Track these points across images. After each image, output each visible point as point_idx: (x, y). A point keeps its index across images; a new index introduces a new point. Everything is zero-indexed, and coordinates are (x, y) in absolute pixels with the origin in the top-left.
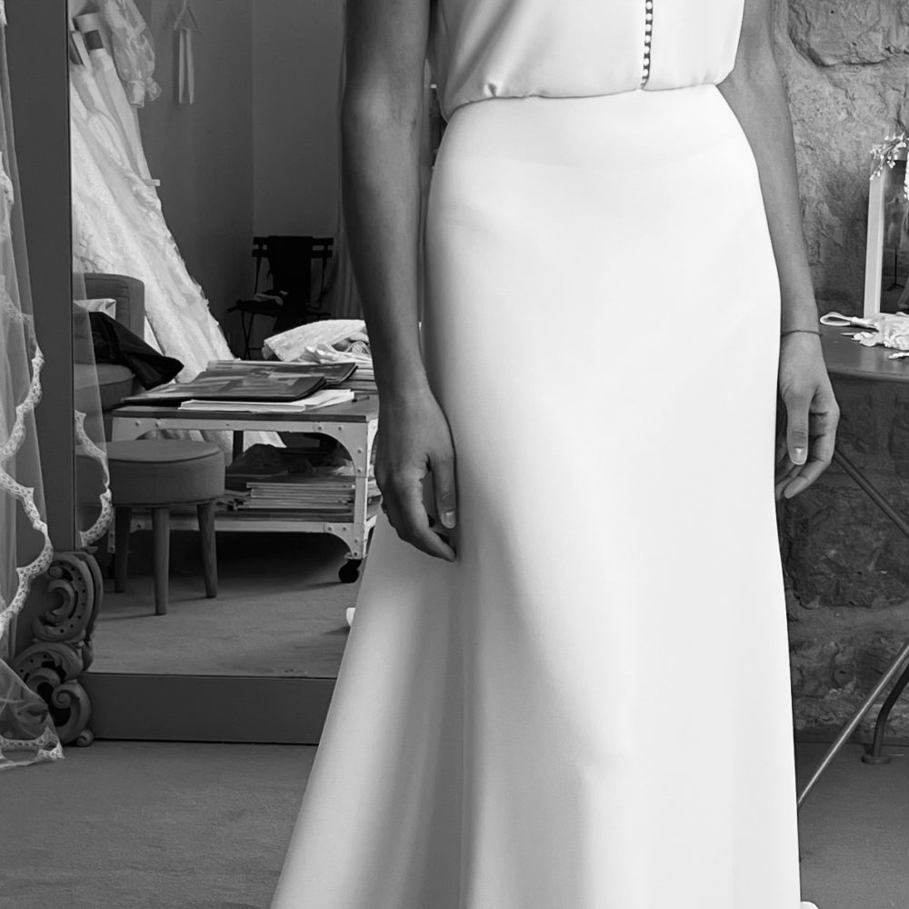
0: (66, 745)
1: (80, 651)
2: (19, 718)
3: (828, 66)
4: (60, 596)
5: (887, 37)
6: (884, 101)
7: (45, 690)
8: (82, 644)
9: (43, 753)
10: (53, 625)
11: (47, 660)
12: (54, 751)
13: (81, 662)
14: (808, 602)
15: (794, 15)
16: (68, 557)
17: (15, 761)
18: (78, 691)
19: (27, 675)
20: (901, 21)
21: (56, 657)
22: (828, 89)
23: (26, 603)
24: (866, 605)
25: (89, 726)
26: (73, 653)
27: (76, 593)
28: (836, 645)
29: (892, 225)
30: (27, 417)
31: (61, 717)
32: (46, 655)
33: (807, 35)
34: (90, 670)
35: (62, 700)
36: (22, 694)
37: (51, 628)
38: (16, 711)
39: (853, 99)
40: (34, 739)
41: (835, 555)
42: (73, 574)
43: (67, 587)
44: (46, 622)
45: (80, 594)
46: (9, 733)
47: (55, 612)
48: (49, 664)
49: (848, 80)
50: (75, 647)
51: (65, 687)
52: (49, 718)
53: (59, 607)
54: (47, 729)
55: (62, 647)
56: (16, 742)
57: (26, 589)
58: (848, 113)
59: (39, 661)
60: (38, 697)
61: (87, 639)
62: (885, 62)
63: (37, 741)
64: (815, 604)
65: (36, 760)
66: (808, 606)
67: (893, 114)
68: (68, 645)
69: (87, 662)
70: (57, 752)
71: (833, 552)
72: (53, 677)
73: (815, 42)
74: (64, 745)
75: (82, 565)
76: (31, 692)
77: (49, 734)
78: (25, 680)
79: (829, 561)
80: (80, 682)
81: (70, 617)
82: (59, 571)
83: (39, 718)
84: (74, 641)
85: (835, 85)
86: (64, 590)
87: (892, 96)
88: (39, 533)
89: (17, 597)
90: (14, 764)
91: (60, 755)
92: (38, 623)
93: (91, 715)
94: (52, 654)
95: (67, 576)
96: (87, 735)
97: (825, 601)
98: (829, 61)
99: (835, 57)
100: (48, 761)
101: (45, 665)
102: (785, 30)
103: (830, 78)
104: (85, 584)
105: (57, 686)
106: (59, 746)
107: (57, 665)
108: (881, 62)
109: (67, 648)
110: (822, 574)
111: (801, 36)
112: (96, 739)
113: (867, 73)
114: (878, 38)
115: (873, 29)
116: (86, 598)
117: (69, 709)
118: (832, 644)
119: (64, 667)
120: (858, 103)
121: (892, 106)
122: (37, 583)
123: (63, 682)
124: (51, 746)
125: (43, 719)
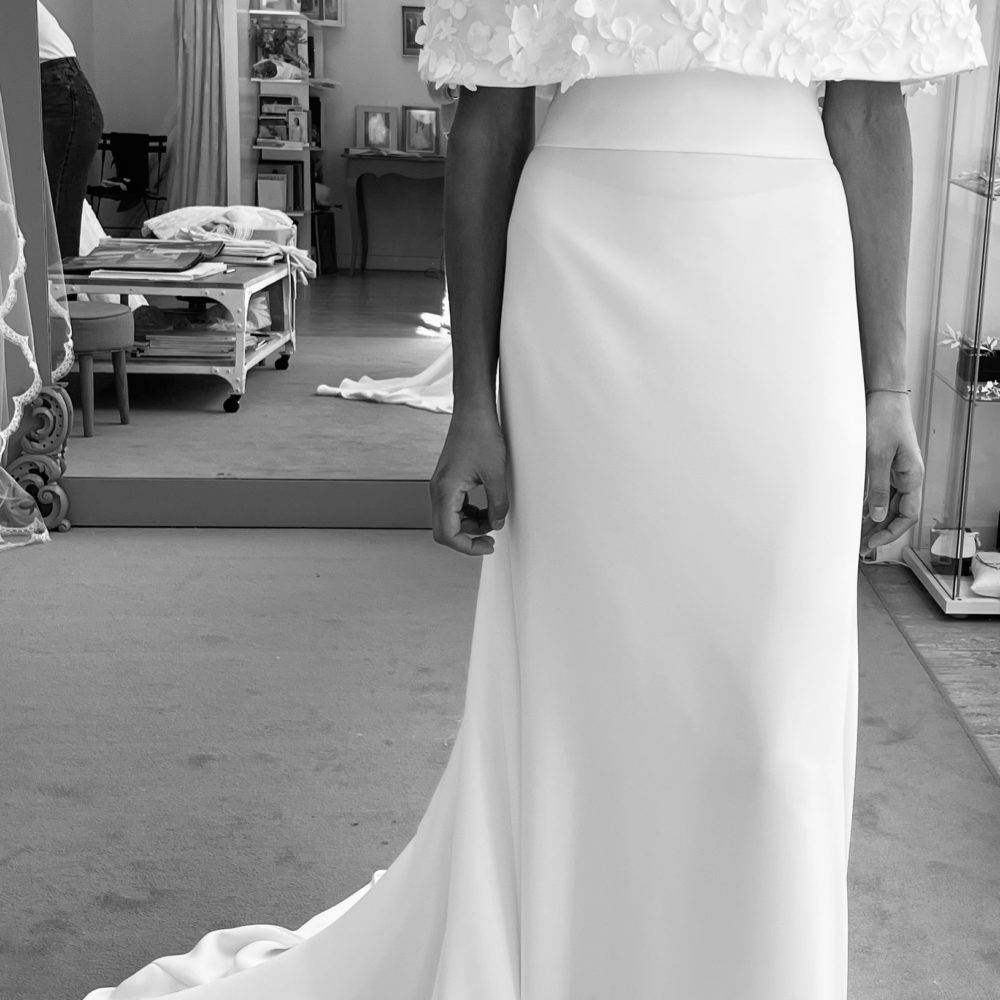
0: (53, 530)
1: (58, 461)
2: (12, 511)
4: (41, 420)
7: (32, 489)
8: (60, 455)
9: (36, 537)
10: (37, 442)
11: (33, 467)
12: (44, 535)
13: (59, 469)
16: (49, 391)
17: (12, 542)
18: (58, 490)
19: (17, 479)
21: (40, 465)
23: (21, 422)
25: (67, 517)
26: (53, 462)
27: (54, 418)
30: (17, 282)
31: (46, 510)
32: (32, 464)
34: (64, 475)
36: (14, 491)
37: (35, 444)
38: (9, 506)
40: (24, 526)
42: (51, 402)
43: (47, 412)
44: (31, 439)
45: (58, 419)
46: (5, 523)
47: (38, 431)
48: (35, 471)
50: (55, 457)
51: (46, 488)
52: (36, 511)
53: (41, 427)
54: (36, 519)
55: (43, 457)
56: (11, 529)
57: (21, 413)
59: (27, 469)
60: (27, 494)
61: (63, 452)
63: (28, 528)
65: (30, 541)
68: (49, 456)
69: (63, 471)
70: (45, 536)
72: (38, 480)
74: (49, 531)
75: (58, 396)
76: (22, 491)
77: (38, 522)
78: (18, 482)
80: (58, 484)
81: (50, 435)
82: (41, 401)
83: (28, 511)
84: (54, 453)
86: (43, 414)
88: (32, 370)
89: (14, 419)
90: (13, 545)
91: (48, 538)
92: (27, 441)
93: (69, 507)
94: (38, 464)
95: (46, 405)
96: (67, 523)
100: (39, 542)
101: (32, 471)
104: (62, 411)
105: (42, 487)
106: (46, 531)
107: (41, 470)
109: (49, 459)
112: (73, 526)
116: (63, 421)
117: (51, 504)
119: (47, 473)
122: (28, 409)
123: (46, 484)
124: (40, 532)
125: (32, 511)
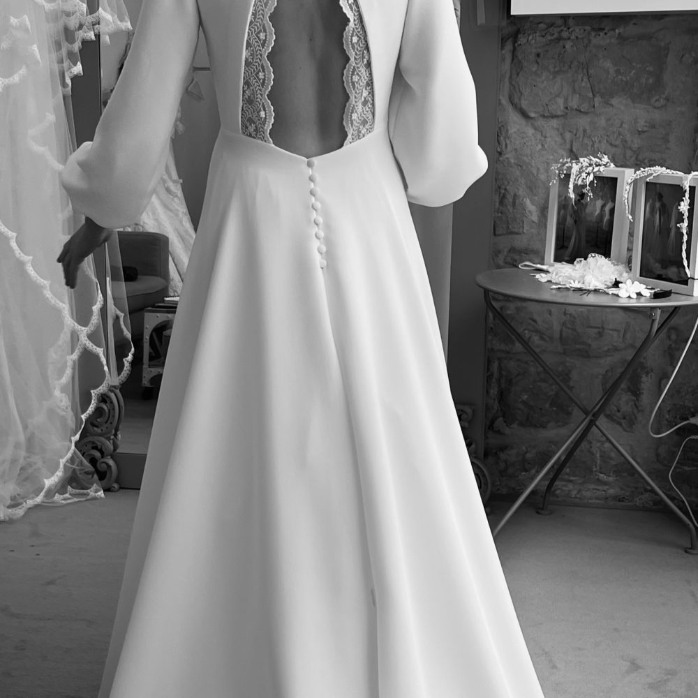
1: (111, 441)
3: (532, 118)
5: (566, 100)
6: (563, 139)
13: (112, 447)
14: (511, 424)
15: (512, 88)
19: (84, 453)
20: (574, 91)
22: (531, 131)
24: (544, 426)
25: (117, 481)
28: (527, 448)
29: (562, 212)
32: (93, 443)
33: (520, 100)
34: (118, 451)
35: (102, 467)
39: (546, 137)
41: (527, 398)
45: (111, 411)
49: (544, 127)
58: (542, 145)
61: (115, 435)
62: (565, 116)
64: (515, 426)
66: (511, 426)
67: (568, 146)
71: (526, 397)
73: (524, 104)
78: (83, 455)
79: (524, 402)
85: (536, 129)
87: (568, 136)
93: (118, 475)
96: (116, 486)
97: (521, 424)
98: (532, 115)
99: (536, 112)
102: (507, 98)
103: (532, 125)
108: (561, 116)
110: (519, 409)
111: (516, 100)
112: (121, 488)
113: (554, 123)
114: (561, 101)
115: (558, 96)
117: (106, 472)
118: (524, 448)
120: (548, 140)
121: (568, 141)
125: (93, 476)
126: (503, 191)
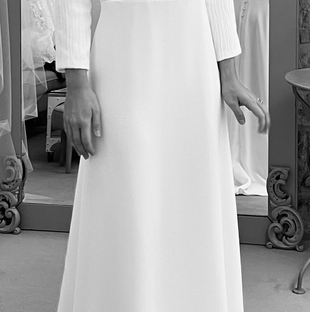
1: (17, 195)
4: (9, 173)
7: (2, 210)
10: (6, 184)
25: (19, 226)
26: (14, 196)
27: (16, 172)
32: (3, 196)
35: (9, 215)
42: (15, 164)
47: (7, 179)
50: (14, 193)
51: (10, 210)
53: (9, 177)
72: (5, 205)
80: (16, 208)
81: (13, 181)
82: (10, 163)
86: (10, 170)
92: (2, 184)
94: (5, 195)
95: (12, 165)
96: (18, 229)
101: (3, 200)
105: (7, 209)
107: (7, 200)
109: (11, 194)
117: (11, 219)
119: (10, 201)
123: (9, 207)
126: (305, 12)
